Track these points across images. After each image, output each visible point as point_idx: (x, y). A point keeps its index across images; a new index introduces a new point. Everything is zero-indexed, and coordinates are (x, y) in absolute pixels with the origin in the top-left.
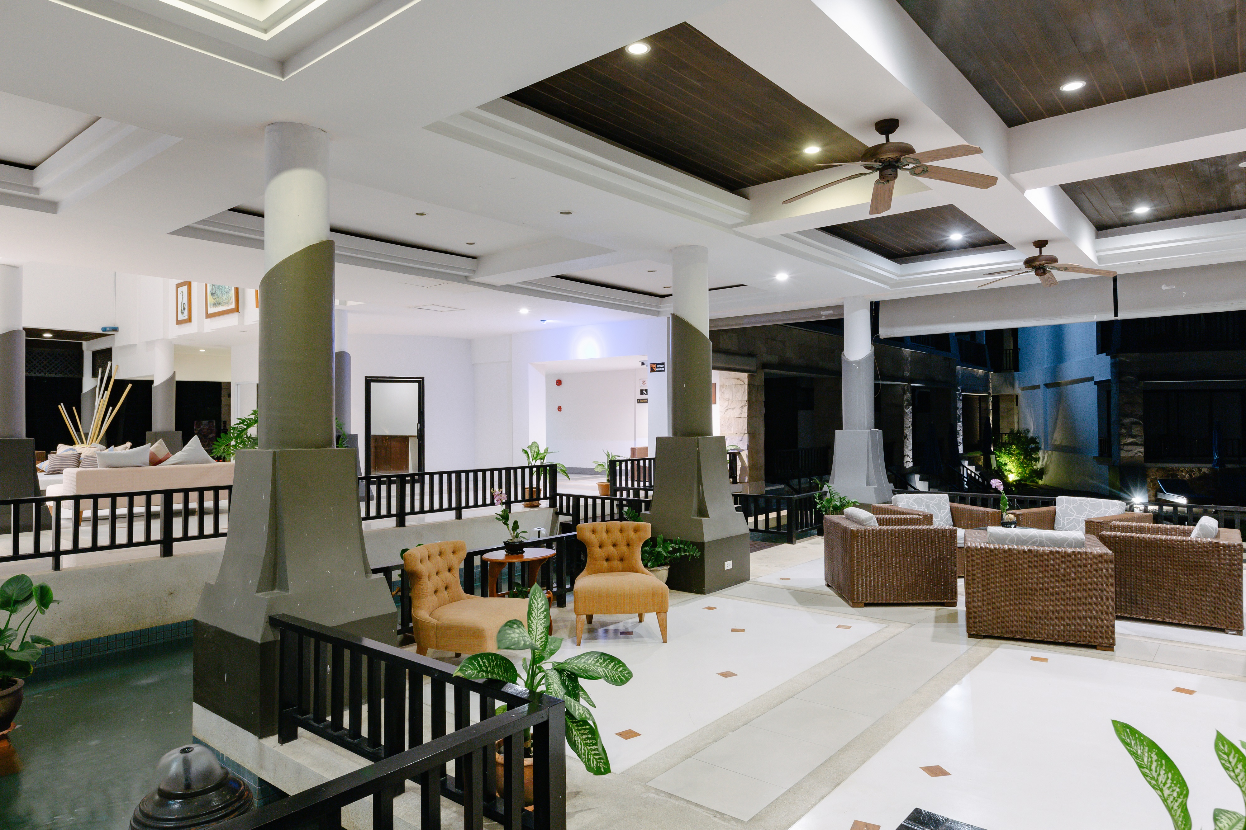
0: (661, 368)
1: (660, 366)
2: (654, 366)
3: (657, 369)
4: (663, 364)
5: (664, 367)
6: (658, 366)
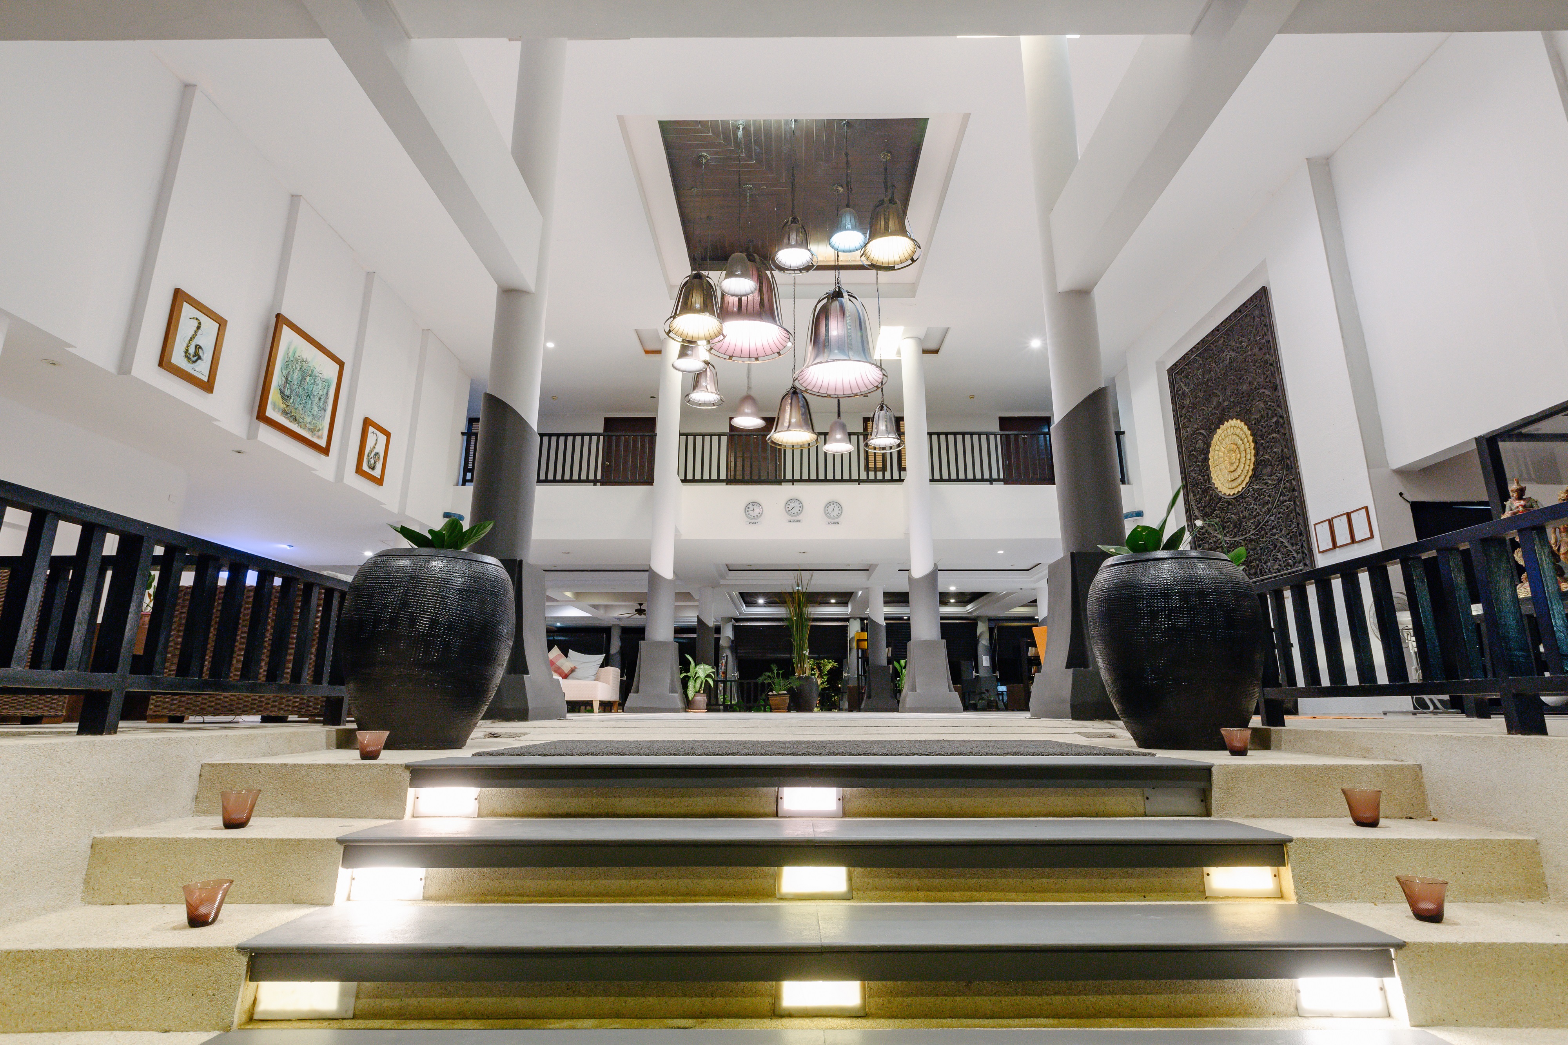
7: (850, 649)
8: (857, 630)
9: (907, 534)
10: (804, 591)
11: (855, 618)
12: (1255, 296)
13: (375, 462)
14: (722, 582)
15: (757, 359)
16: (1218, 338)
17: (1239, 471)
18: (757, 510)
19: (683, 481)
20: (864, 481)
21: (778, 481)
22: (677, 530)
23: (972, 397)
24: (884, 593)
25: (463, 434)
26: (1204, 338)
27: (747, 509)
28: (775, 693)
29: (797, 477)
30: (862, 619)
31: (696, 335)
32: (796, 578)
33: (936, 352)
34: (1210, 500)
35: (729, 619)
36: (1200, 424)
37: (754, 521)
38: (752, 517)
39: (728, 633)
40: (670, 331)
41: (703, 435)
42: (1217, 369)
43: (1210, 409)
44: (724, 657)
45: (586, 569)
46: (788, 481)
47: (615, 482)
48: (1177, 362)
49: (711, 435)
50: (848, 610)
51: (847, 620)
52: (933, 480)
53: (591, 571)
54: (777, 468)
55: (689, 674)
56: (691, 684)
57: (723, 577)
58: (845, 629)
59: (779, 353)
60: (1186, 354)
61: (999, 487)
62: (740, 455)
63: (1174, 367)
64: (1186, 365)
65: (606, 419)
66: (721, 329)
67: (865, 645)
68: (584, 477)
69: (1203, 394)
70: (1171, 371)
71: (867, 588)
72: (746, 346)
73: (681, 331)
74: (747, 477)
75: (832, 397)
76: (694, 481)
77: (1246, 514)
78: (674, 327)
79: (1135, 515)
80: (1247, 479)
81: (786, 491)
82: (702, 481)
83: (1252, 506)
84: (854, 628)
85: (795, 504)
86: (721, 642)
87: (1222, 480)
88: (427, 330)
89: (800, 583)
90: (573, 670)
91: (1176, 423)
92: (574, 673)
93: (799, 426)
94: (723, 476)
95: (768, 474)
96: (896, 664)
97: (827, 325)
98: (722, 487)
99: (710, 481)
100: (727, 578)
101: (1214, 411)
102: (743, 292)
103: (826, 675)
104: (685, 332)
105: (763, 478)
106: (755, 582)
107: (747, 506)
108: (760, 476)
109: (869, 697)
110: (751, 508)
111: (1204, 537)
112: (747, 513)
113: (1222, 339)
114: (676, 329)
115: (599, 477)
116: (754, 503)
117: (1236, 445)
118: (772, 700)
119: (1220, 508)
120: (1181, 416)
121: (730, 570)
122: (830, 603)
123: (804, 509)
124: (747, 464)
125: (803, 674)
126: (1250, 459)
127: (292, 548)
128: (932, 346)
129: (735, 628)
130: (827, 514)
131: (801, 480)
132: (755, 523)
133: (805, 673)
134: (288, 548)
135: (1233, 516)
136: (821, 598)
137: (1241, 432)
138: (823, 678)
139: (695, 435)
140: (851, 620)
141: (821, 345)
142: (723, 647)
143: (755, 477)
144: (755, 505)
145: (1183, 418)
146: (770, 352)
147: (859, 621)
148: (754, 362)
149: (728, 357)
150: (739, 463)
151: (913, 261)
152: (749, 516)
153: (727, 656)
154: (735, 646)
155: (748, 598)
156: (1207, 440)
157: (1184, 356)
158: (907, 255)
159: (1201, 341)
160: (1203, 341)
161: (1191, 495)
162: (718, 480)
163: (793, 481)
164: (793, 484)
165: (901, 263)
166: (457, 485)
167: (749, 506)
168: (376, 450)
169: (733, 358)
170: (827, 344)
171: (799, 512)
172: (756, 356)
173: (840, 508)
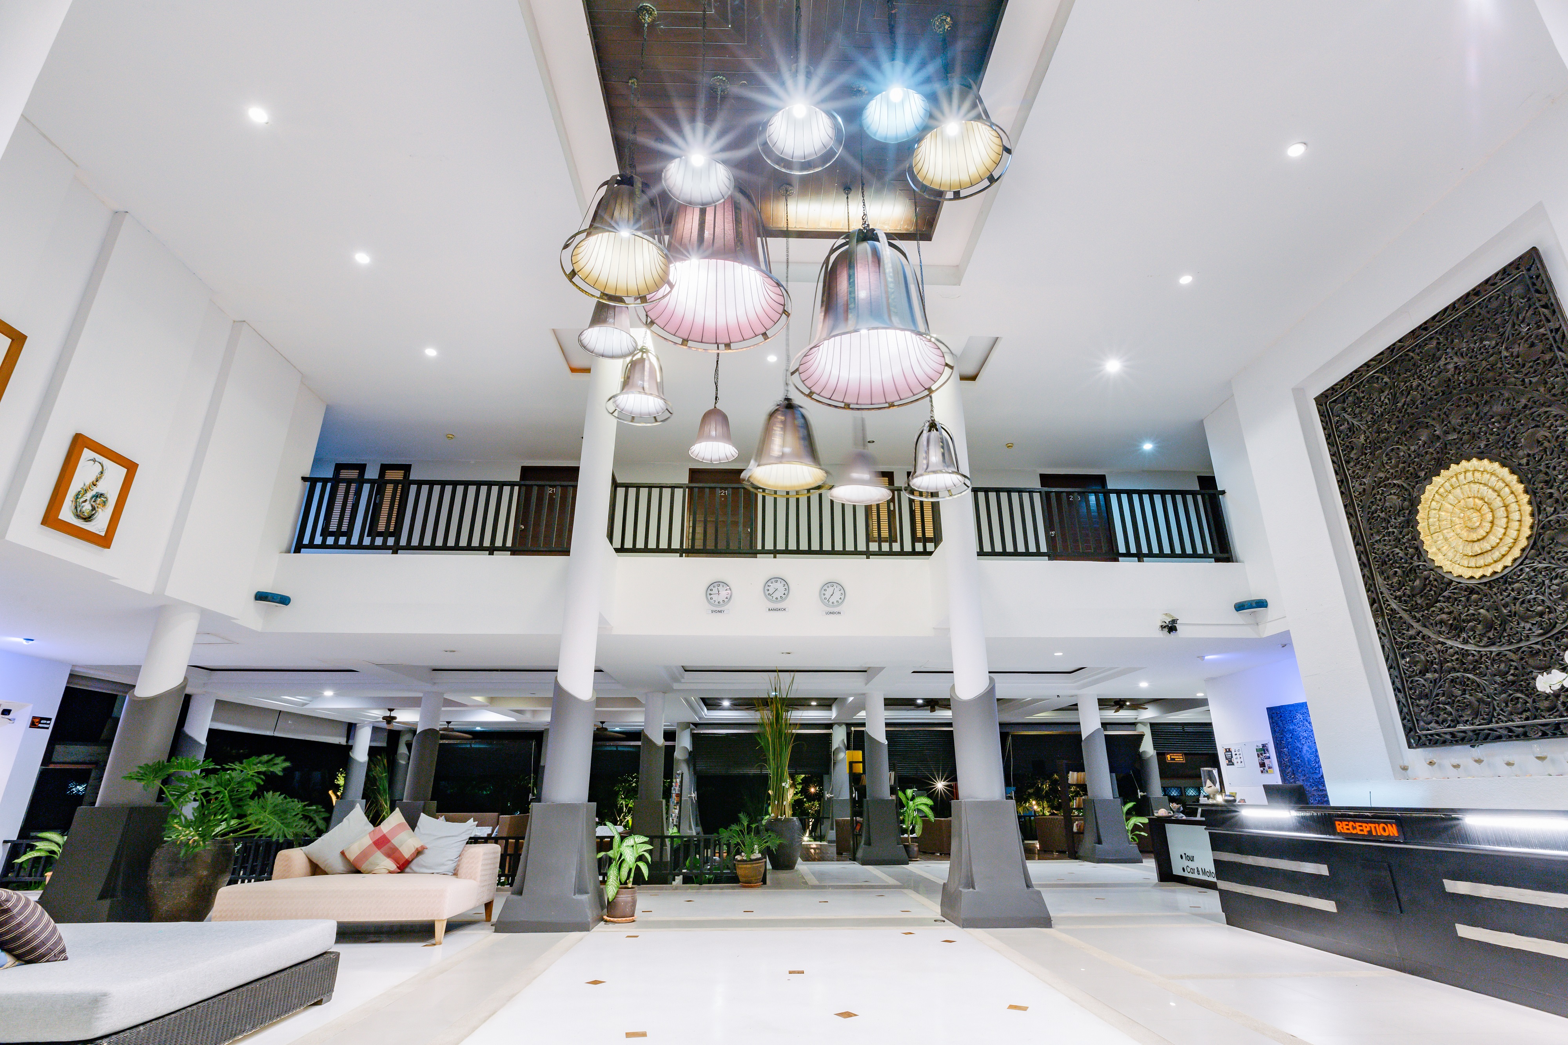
0: (46, 724)
1: (45, 722)
2: (37, 720)
3: (40, 725)
4: (50, 719)
5: (49, 724)
6: (42, 722)
7: (834, 763)
8: (841, 739)
9: (944, 631)
10: (784, 696)
11: (840, 724)
12: (1515, 265)
13: (94, 509)
14: (676, 686)
15: (728, 346)
16: (1425, 340)
17: (1493, 540)
18: (724, 593)
19: (617, 550)
20: (875, 554)
21: (753, 553)
22: (603, 622)
23: (1009, 446)
24: (885, 699)
25: (304, 479)
26: (1394, 344)
27: (709, 592)
28: (745, 858)
29: (781, 546)
30: (848, 725)
31: (622, 285)
32: (773, 682)
33: (973, 378)
34: (1425, 586)
35: (687, 725)
36: (1391, 471)
37: (718, 609)
38: (717, 603)
39: (684, 742)
40: (574, 273)
41: (650, 487)
42: (1425, 386)
43: (1412, 448)
44: (679, 774)
45: (496, 668)
46: (769, 552)
47: (533, 551)
48: (1336, 384)
49: (661, 487)
50: (832, 714)
51: (829, 726)
52: (981, 553)
53: (502, 670)
54: (752, 536)
55: (610, 853)
56: (612, 873)
57: (676, 680)
58: (828, 738)
59: (764, 335)
60: (1356, 371)
61: (1043, 563)
62: (699, 517)
63: (1330, 392)
64: (1354, 388)
65: (523, 467)
66: (666, 272)
67: (859, 768)
68: (475, 543)
69: (1394, 427)
70: (1321, 400)
71: (864, 694)
72: (710, 323)
73: (594, 274)
74: (710, 545)
75: (852, 409)
76: (634, 550)
77: (1518, 608)
78: (581, 264)
79: (1254, 605)
80: (1516, 553)
81: (764, 566)
82: (646, 550)
83: (1533, 596)
84: (839, 737)
85: (779, 585)
86: (675, 753)
87: (1450, 554)
88: (241, 321)
89: (778, 689)
90: (419, 852)
91: (1339, 471)
92: (421, 857)
93: (795, 457)
94: (676, 545)
95: (740, 542)
96: (900, 794)
97: (851, 278)
98: (674, 558)
99: (658, 550)
100: (683, 680)
101: (1422, 451)
102: (707, 198)
103: (800, 784)
104: (603, 279)
105: (733, 546)
106: (719, 687)
107: (710, 588)
108: (728, 544)
109: (868, 843)
110: (715, 591)
111: (1414, 643)
112: (709, 597)
113: (1434, 342)
114: (587, 270)
115: (509, 544)
116: (719, 583)
117: (1482, 499)
118: (740, 868)
119: (1450, 597)
120: (1348, 462)
121: (686, 671)
122: (810, 705)
123: (790, 591)
124: (711, 531)
125: (781, 816)
126: (1520, 521)
127: (31, 642)
128: (970, 370)
129: (695, 737)
130: (825, 601)
131: (787, 552)
132: (720, 612)
133: (785, 814)
134: (25, 642)
135: (1482, 611)
136: (801, 703)
137: (1493, 478)
138: (796, 788)
139: (638, 487)
140: (835, 727)
141: (841, 310)
142: (678, 760)
143: (722, 545)
144: (721, 586)
145: (1352, 464)
146: (748, 333)
147: (844, 727)
148: (723, 351)
149: (680, 341)
150: (699, 530)
151: (992, 180)
152: (712, 601)
153: (682, 774)
154: (693, 758)
155: (711, 703)
156: (1410, 495)
157: (1351, 374)
158: (982, 170)
159: (1389, 348)
160: (1391, 349)
161: (1379, 580)
162: (669, 550)
163: (775, 552)
164: (775, 557)
165: (972, 185)
166: (289, 552)
167: (711, 587)
168: (100, 488)
169: (690, 343)
170: (852, 306)
171: (784, 596)
172: (727, 341)
173: (842, 591)
